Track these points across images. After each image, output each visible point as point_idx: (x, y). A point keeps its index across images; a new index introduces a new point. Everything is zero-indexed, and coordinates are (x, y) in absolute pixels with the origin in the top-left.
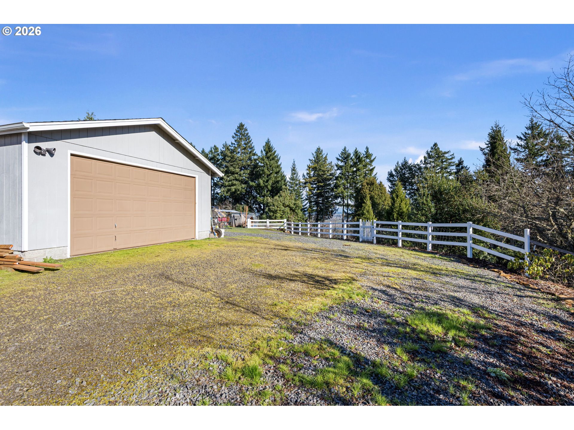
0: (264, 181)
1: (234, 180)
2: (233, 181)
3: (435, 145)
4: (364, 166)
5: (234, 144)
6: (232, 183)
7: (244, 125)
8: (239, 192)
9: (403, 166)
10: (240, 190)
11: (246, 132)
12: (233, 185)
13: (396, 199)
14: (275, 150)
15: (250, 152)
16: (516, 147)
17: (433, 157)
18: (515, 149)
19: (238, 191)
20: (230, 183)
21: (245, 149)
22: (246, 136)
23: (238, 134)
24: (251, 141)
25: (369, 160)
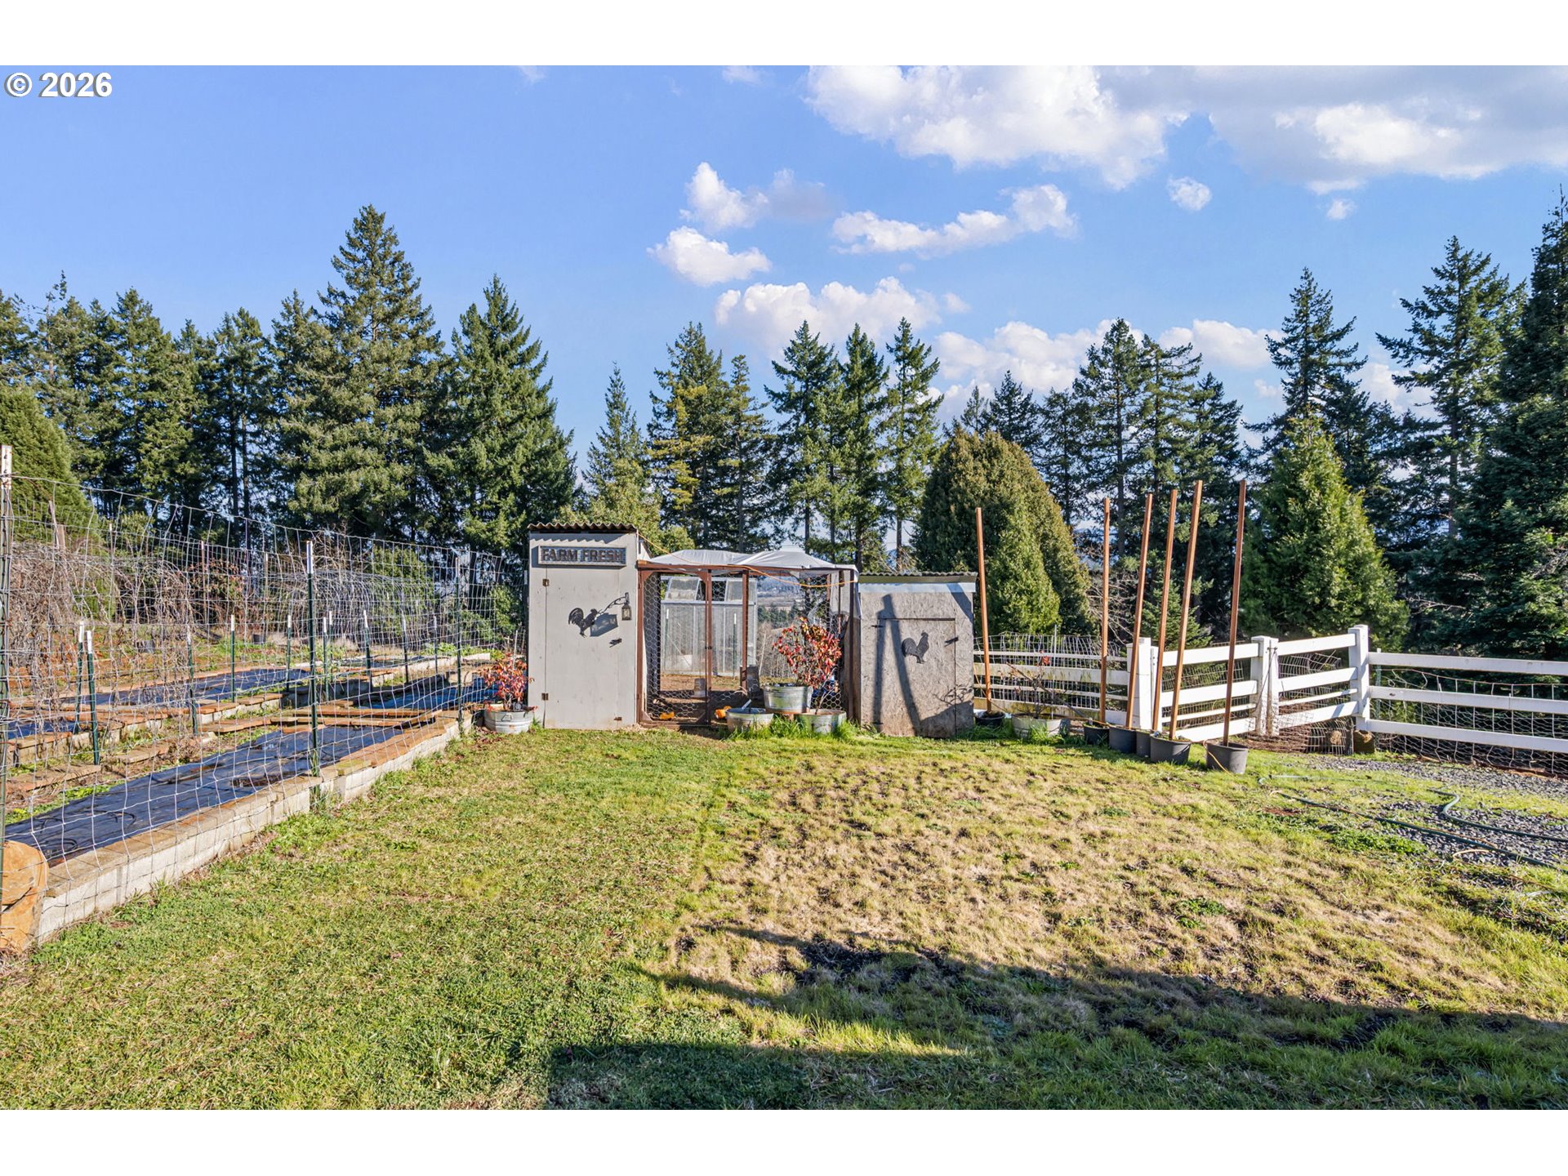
0: (490, 450)
1: (354, 443)
2: (349, 449)
5: (343, 294)
6: (349, 458)
7: (382, 217)
8: (378, 497)
10: (385, 487)
11: (394, 249)
12: (353, 465)
14: (525, 325)
15: (415, 334)
19: (377, 490)
20: (340, 454)
21: (388, 318)
22: (392, 264)
23: (360, 254)
24: (415, 286)
25: (913, 372)
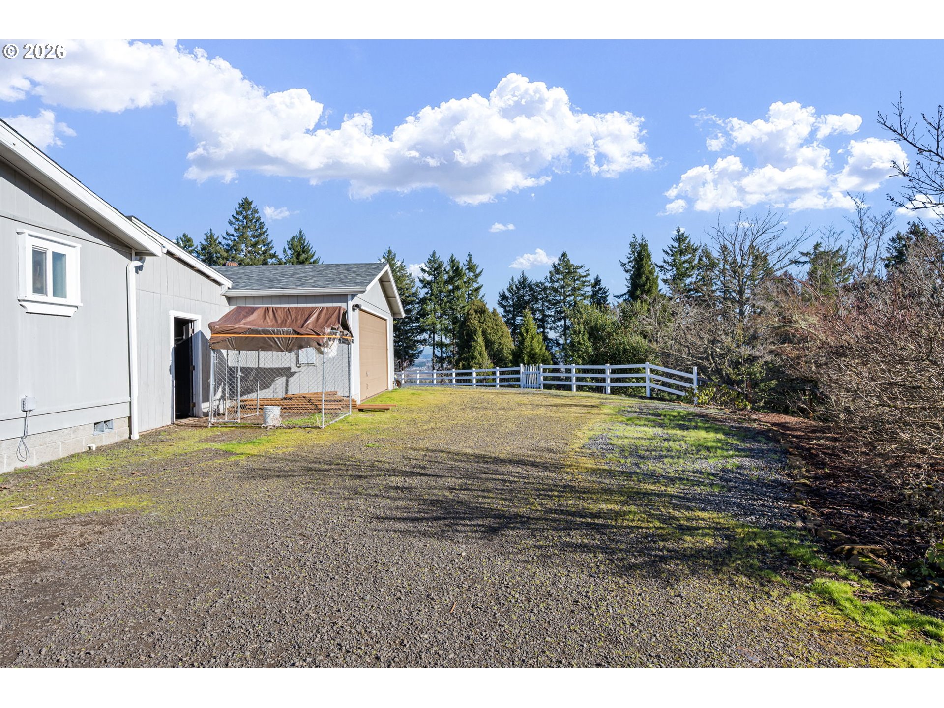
3: (564, 255)
4: (465, 282)
5: (233, 235)
7: (251, 203)
9: (520, 285)
11: (256, 215)
13: (525, 335)
14: (313, 250)
15: (265, 252)
16: (662, 264)
17: (562, 273)
18: (661, 267)
22: (255, 222)
23: (241, 218)
24: (266, 232)
25: (473, 274)
